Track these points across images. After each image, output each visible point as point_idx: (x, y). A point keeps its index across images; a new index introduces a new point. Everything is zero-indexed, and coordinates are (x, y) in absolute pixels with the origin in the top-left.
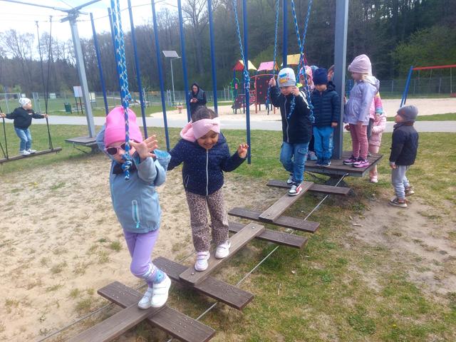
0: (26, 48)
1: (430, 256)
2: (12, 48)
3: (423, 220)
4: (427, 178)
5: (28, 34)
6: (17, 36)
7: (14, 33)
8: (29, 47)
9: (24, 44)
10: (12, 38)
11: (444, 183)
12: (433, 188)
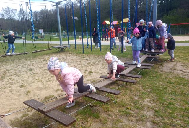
0: (13, 15)
1: (185, 73)
2: (7, 15)
3: (182, 67)
4: (181, 57)
5: (14, 9)
6: (10, 10)
7: (9, 9)
8: (14, 14)
9: (13, 13)
10: (8, 11)
11: (187, 58)
12: (184, 60)
